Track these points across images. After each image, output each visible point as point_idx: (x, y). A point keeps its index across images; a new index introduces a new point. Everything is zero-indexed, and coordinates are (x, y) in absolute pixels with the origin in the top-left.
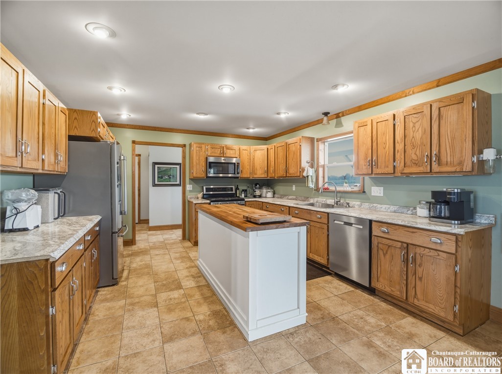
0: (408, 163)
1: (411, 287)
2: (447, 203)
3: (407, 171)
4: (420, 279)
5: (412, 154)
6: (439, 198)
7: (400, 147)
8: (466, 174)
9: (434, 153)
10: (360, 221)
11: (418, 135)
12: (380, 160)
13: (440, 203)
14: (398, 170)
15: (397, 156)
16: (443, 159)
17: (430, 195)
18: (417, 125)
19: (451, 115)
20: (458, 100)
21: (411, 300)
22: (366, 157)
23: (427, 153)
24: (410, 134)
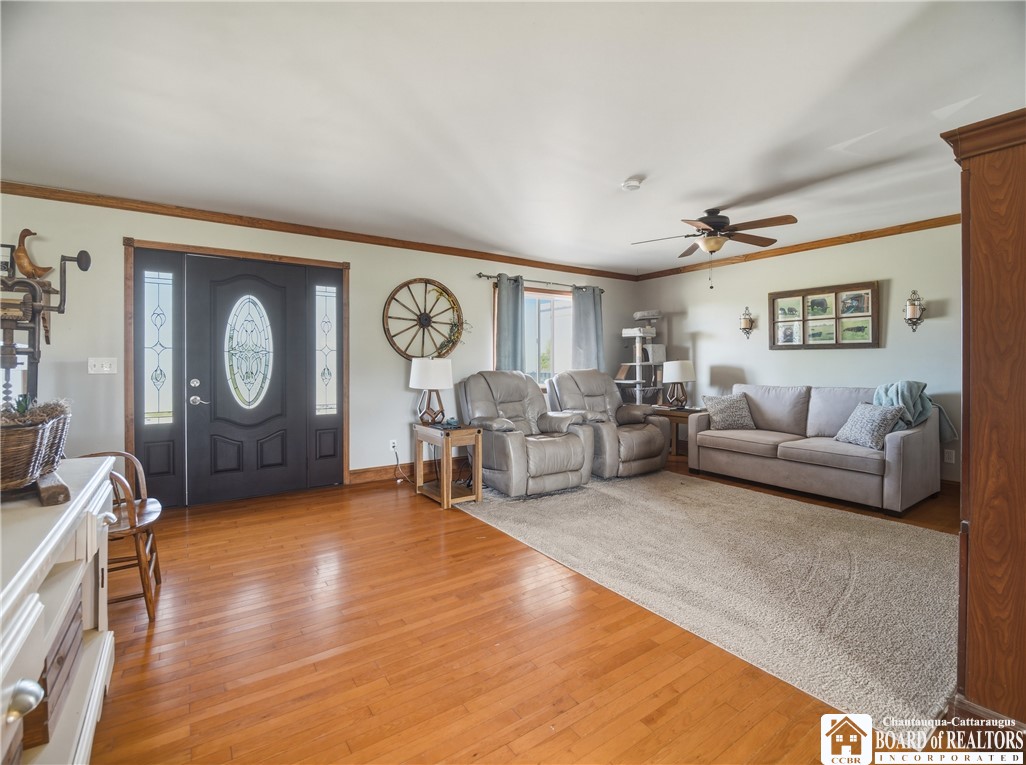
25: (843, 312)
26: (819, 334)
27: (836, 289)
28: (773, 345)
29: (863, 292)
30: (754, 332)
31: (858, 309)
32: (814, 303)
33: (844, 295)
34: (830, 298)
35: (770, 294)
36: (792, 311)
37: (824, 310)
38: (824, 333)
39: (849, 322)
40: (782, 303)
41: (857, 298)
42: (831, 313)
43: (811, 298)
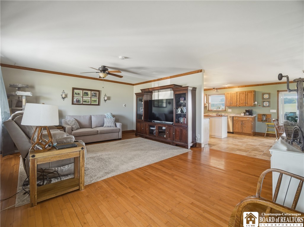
0: (240, 104)
1: (243, 129)
2: (248, 112)
3: (240, 105)
4: (245, 127)
5: (241, 102)
6: (247, 111)
7: (238, 100)
8: (252, 106)
9: (246, 102)
10: (230, 117)
11: (243, 98)
12: (233, 102)
13: (247, 112)
14: (238, 105)
15: (238, 102)
16: (248, 103)
17: (245, 111)
18: (242, 96)
19: (249, 94)
20: (251, 92)
21: (243, 132)
22: (229, 102)
23: (245, 102)
24: (241, 97)
25: (92, 96)
26: (86, 101)
27: (91, 90)
28: (73, 104)
29: (96, 92)
30: (66, 99)
31: (95, 96)
32: (85, 93)
33: (92, 92)
34: (89, 92)
35: (73, 88)
36: (79, 94)
37: (87, 95)
38: (87, 101)
39: (93, 99)
40: (76, 91)
41: (95, 93)
42: (89, 96)
43: (84, 91)
